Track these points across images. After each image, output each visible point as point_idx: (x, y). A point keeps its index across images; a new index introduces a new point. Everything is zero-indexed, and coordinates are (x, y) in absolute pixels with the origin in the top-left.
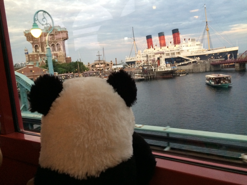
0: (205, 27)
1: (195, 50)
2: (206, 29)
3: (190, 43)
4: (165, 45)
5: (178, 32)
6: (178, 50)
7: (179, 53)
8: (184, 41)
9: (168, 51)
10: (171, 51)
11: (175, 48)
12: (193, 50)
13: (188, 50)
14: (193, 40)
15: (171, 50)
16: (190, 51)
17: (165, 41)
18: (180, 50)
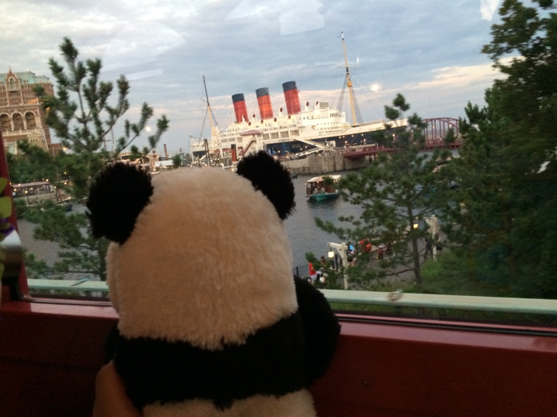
0: (344, 78)
1: (327, 126)
2: (347, 84)
3: (318, 111)
4: (270, 115)
5: (295, 88)
6: (295, 126)
7: (296, 132)
8: (306, 107)
9: (275, 129)
10: (281, 128)
11: (290, 122)
12: (324, 127)
13: (313, 127)
14: (324, 105)
15: (283, 125)
16: (317, 127)
17: (270, 106)
18: (298, 126)
